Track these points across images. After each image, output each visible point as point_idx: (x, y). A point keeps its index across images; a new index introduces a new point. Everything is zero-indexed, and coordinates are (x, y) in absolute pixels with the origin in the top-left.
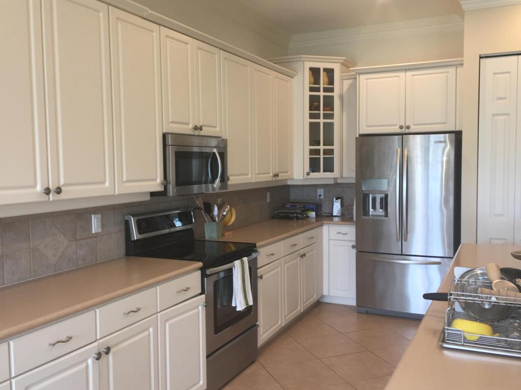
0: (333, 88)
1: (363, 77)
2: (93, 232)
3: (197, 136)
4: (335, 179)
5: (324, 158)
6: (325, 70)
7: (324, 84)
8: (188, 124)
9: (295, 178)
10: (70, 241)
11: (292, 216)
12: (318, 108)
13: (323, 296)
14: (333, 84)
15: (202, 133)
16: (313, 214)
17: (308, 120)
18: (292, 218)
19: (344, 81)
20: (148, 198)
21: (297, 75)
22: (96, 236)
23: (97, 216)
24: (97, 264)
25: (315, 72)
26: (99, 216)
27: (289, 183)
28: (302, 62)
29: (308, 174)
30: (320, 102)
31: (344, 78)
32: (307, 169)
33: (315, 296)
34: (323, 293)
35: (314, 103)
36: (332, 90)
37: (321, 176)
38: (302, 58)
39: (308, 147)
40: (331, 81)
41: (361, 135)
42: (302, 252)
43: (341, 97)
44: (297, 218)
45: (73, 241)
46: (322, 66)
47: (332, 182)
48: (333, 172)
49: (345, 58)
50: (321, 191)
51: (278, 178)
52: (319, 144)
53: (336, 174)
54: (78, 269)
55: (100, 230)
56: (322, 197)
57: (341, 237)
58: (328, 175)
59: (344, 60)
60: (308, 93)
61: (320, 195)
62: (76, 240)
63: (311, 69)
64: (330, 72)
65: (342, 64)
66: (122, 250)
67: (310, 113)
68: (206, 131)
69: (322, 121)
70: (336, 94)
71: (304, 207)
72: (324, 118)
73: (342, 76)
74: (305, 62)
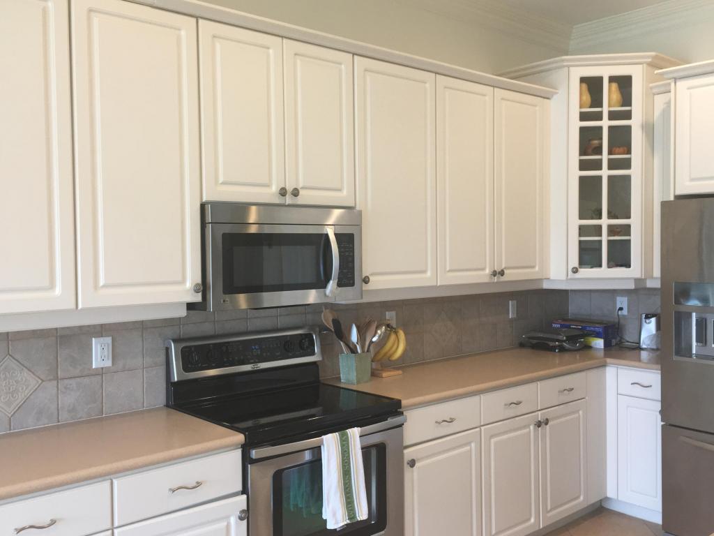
0: (630, 112)
1: (681, 84)
2: (94, 367)
3: (289, 206)
4: (637, 280)
5: (609, 242)
6: (612, 79)
7: (610, 106)
8: (268, 186)
9: (552, 277)
10: (43, 381)
11: (551, 344)
12: (598, 150)
13: (607, 499)
14: (630, 105)
15: (300, 200)
16: (599, 343)
17: (576, 173)
18: (552, 349)
19: (656, 97)
20: (183, 313)
21: (557, 93)
22: (101, 372)
23: (101, 339)
24: (101, 420)
25: (593, 85)
26: (109, 340)
27: (546, 286)
28: (566, 68)
29: (575, 271)
30: (601, 139)
31: (655, 91)
32: (574, 261)
33: (582, 498)
34: (606, 493)
35: (589, 141)
36: (627, 116)
37: (604, 276)
38: (563, 61)
39: (576, 222)
40: (626, 99)
41: (678, 197)
42: (540, 416)
43: (649, 129)
44: (562, 349)
45: (50, 380)
46: (605, 72)
47: (632, 286)
48: (629, 266)
49: (653, 54)
50: (622, 302)
51: (503, 279)
52: (599, 215)
53: (635, 270)
54: (58, 427)
55: (108, 363)
56: (625, 312)
57: (638, 391)
58: (620, 272)
59: (655, 57)
60: (577, 124)
61: (621, 309)
62: (57, 378)
63: (583, 80)
64: (624, 83)
65: (650, 64)
66: (160, 397)
67: (580, 161)
68: (306, 197)
69: (605, 173)
70: (635, 123)
71: (584, 328)
72: (610, 168)
73: (651, 88)
74: (571, 69)
